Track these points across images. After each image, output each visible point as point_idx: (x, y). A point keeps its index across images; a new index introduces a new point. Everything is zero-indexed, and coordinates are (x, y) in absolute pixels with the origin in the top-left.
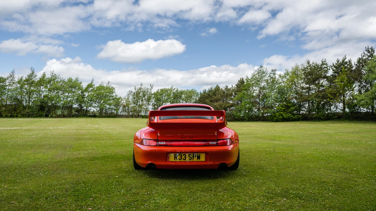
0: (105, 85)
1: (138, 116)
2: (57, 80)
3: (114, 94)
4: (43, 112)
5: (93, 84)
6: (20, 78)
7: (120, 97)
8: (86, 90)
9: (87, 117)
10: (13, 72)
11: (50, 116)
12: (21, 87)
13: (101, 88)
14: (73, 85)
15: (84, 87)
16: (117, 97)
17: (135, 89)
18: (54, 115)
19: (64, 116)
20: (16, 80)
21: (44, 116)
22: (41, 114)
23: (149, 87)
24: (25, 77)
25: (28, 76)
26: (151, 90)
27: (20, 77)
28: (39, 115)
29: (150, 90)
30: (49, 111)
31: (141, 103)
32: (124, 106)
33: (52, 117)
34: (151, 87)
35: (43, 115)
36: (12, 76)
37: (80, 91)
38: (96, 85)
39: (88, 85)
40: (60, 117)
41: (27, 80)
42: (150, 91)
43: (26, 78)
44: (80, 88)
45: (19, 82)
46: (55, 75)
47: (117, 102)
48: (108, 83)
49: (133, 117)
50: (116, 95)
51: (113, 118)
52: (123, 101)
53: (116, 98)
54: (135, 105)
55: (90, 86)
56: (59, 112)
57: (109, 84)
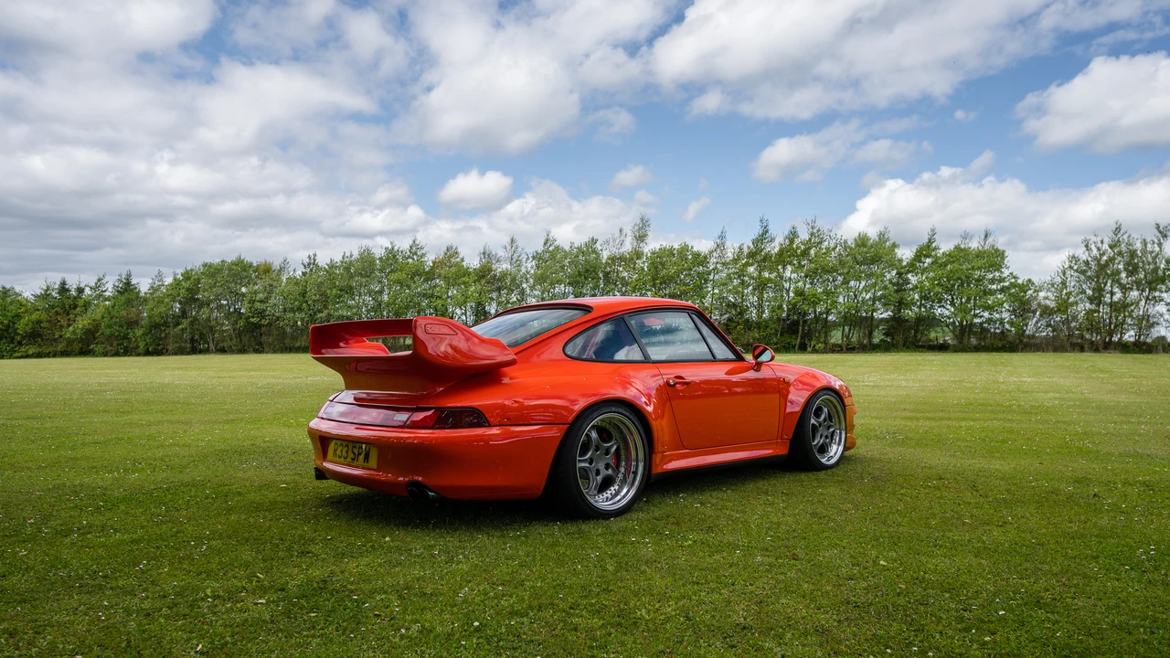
0: (974, 245)
1: (1107, 346)
2: (826, 243)
3: (1006, 273)
4: (794, 337)
5: (934, 245)
6: (737, 250)
7: (1030, 280)
8: (912, 267)
9: (915, 351)
10: (722, 237)
11: (809, 349)
12: (741, 274)
13: (959, 254)
14: (870, 254)
15: (904, 258)
16: (1020, 281)
17: (1087, 246)
18: (820, 345)
19: (850, 349)
20: (730, 255)
21: (797, 347)
22: (789, 343)
23: (1152, 235)
24: (748, 244)
25: (753, 243)
26: (1160, 245)
27: (737, 245)
28: (784, 347)
29: (1156, 245)
30: (807, 335)
31: (1118, 296)
32: (1047, 312)
33: (815, 351)
34: (1160, 235)
35: (794, 347)
36: (720, 246)
37: (895, 272)
38: (945, 247)
39: (918, 251)
40: (838, 352)
41: (752, 255)
42: (1157, 249)
43: (749, 247)
44: (894, 263)
45: (735, 261)
46: (819, 231)
47: (1021, 298)
48: (983, 237)
49: (1082, 349)
50: (1012, 274)
51: (1005, 351)
52: (1042, 294)
53: (1013, 285)
54: (1093, 307)
55: (925, 251)
56: (836, 337)
57: (990, 240)
